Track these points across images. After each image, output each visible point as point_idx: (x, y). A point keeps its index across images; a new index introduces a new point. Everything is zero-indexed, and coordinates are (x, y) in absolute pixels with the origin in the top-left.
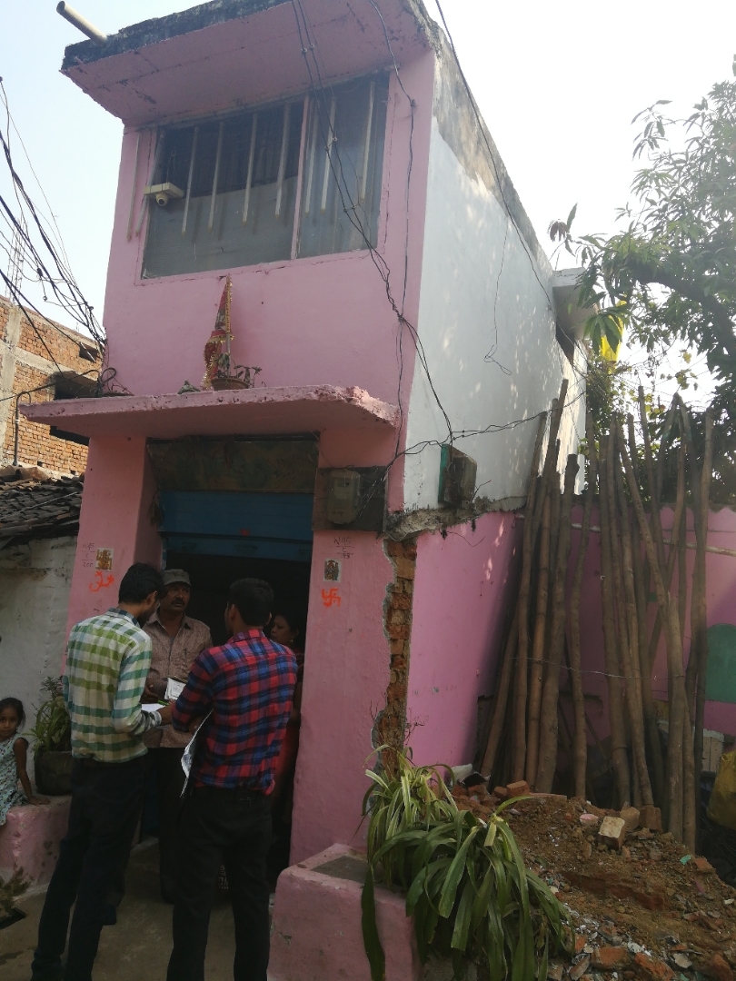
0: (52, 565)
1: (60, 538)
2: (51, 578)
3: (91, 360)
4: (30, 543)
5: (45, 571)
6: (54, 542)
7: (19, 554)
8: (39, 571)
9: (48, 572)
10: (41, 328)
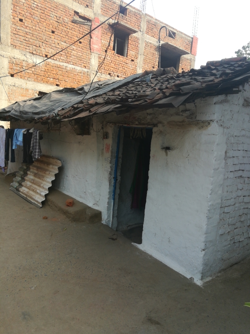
0: (215, 117)
1: (220, 96)
2: (214, 128)
3: (173, 38)
4: (196, 101)
5: (209, 123)
6: (216, 99)
7: (186, 110)
8: (203, 122)
9: (211, 123)
10: (154, 24)
